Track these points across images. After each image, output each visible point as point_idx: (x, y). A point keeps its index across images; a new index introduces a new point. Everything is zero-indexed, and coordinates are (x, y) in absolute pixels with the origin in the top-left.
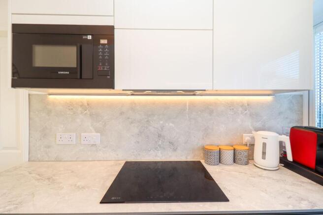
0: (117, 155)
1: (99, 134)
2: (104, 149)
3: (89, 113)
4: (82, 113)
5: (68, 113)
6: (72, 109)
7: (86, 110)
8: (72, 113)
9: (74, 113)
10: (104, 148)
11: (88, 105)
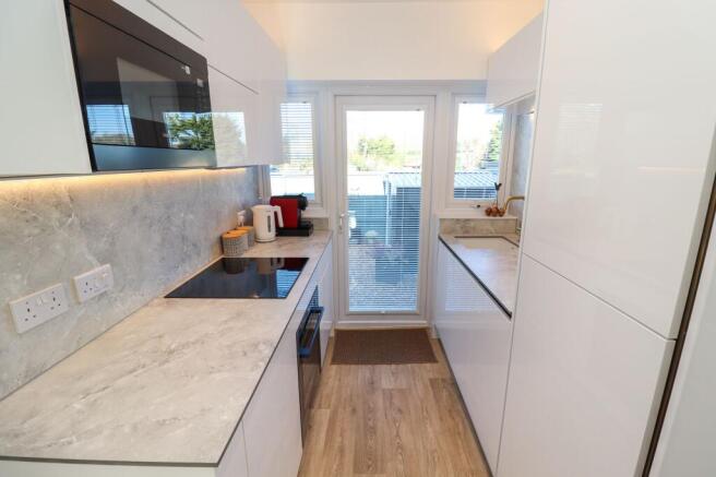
0: (143, 295)
1: (108, 265)
2: (122, 295)
3: (77, 222)
4: (62, 224)
5: (26, 232)
6: (35, 218)
7: (70, 216)
8: (36, 231)
9: (43, 230)
10: (121, 291)
11: (72, 200)
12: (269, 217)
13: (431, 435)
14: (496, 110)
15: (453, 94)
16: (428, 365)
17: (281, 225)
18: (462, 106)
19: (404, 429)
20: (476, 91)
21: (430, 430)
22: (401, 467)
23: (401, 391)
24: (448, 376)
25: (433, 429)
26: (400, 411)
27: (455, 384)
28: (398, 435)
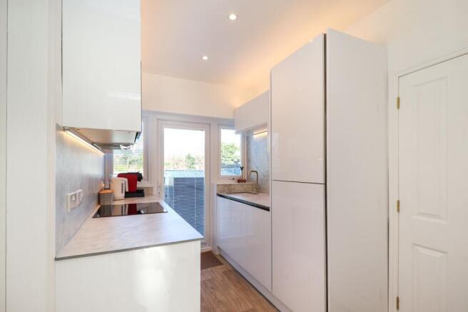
12: (122, 184)
13: (234, 293)
14: (237, 133)
15: (218, 125)
16: (219, 267)
17: (127, 190)
18: (222, 130)
19: (218, 295)
20: (230, 124)
21: (232, 292)
22: (224, 309)
23: (209, 280)
24: (231, 269)
25: (233, 291)
26: (212, 288)
27: (236, 271)
28: (216, 297)
